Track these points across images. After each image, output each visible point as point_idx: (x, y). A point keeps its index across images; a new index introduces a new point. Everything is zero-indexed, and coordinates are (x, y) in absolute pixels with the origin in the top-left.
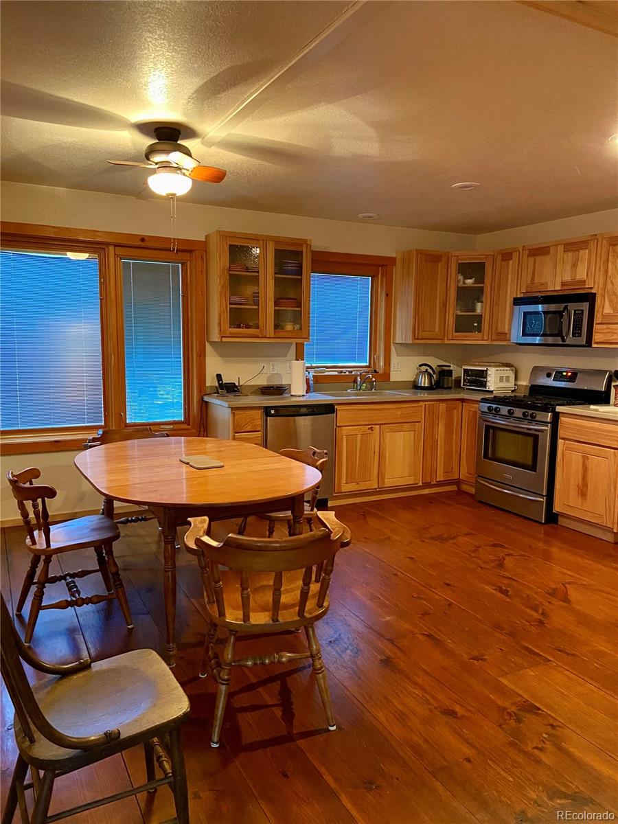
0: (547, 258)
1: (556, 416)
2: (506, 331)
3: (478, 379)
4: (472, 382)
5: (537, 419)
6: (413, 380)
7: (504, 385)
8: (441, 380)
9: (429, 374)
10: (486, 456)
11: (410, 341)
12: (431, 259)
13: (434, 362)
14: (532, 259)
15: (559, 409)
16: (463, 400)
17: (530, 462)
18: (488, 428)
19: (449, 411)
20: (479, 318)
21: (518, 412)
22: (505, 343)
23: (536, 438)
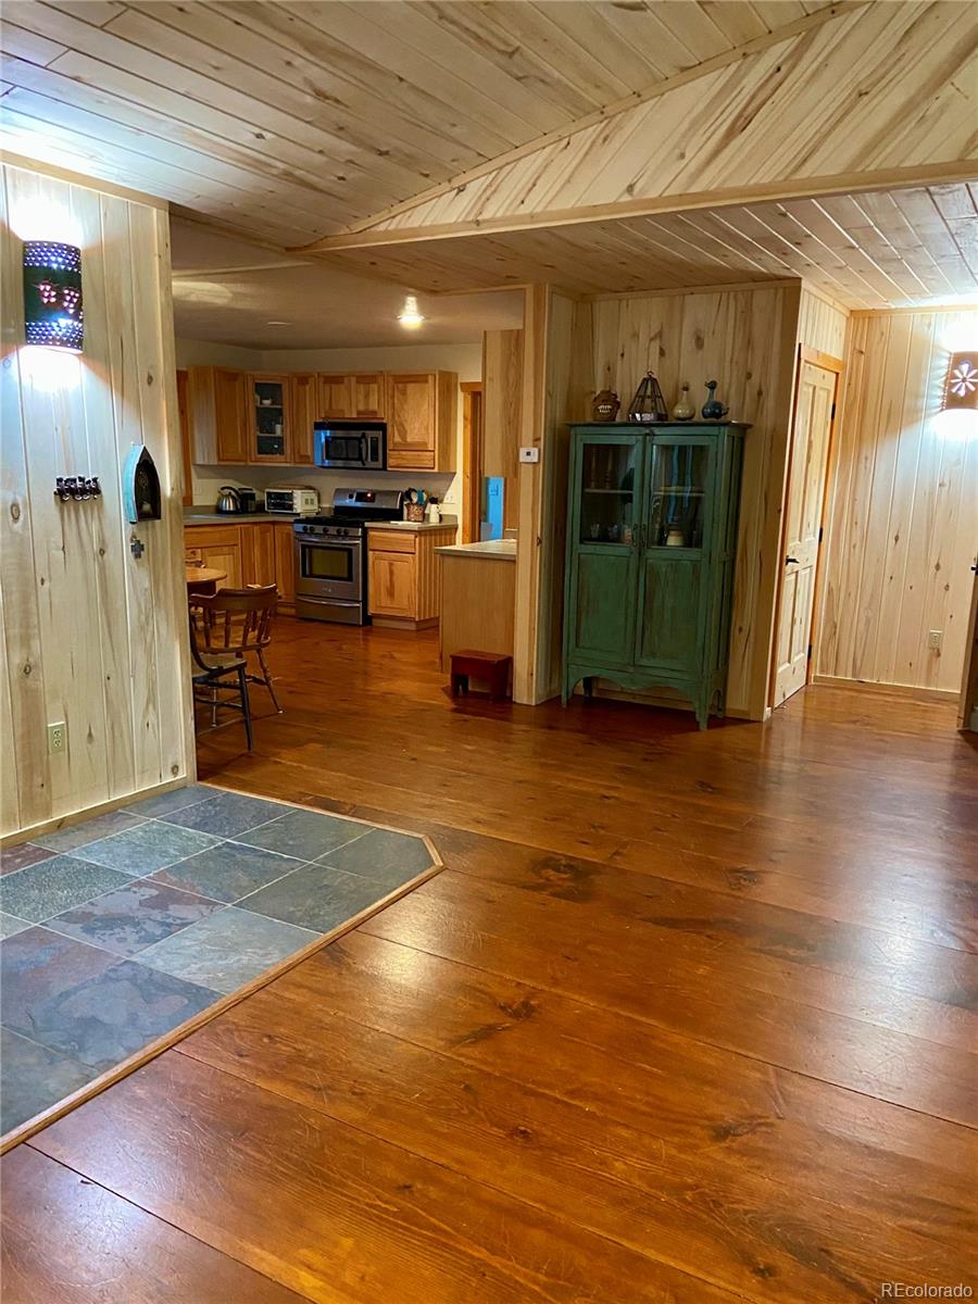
1: (365, 530)
3: (283, 502)
4: (276, 506)
6: (214, 504)
7: (309, 507)
9: (233, 497)
10: (304, 575)
11: (216, 463)
12: (229, 377)
14: (327, 387)
15: (367, 524)
16: (274, 523)
17: (345, 575)
18: (304, 547)
19: (263, 533)
20: (280, 440)
21: (332, 530)
22: (308, 466)
23: (350, 552)
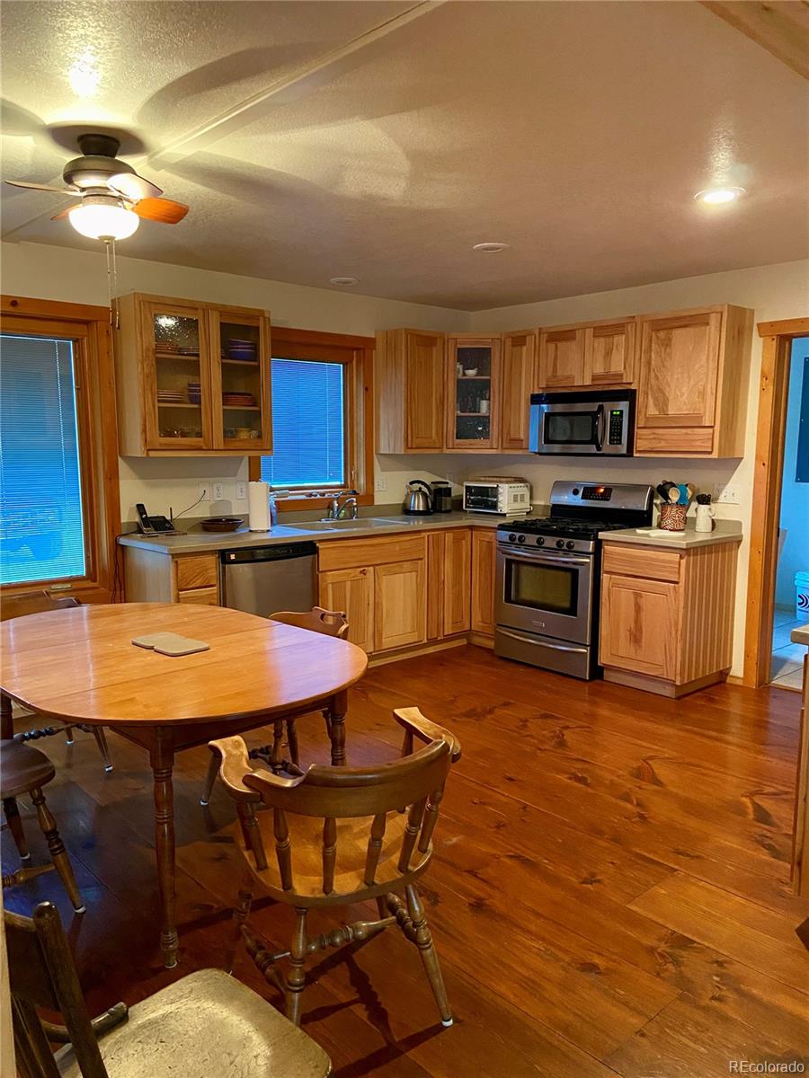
0: (573, 345)
1: (599, 545)
2: (522, 437)
3: (484, 499)
4: (476, 503)
5: (575, 549)
6: (402, 502)
7: (518, 505)
8: (439, 502)
9: (424, 494)
10: (508, 599)
11: (401, 450)
12: (425, 342)
13: (428, 478)
14: (551, 346)
15: (602, 535)
16: (471, 528)
17: (567, 604)
18: (509, 562)
19: (457, 541)
20: (485, 421)
21: (550, 542)
22: (520, 452)
23: (575, 573)
